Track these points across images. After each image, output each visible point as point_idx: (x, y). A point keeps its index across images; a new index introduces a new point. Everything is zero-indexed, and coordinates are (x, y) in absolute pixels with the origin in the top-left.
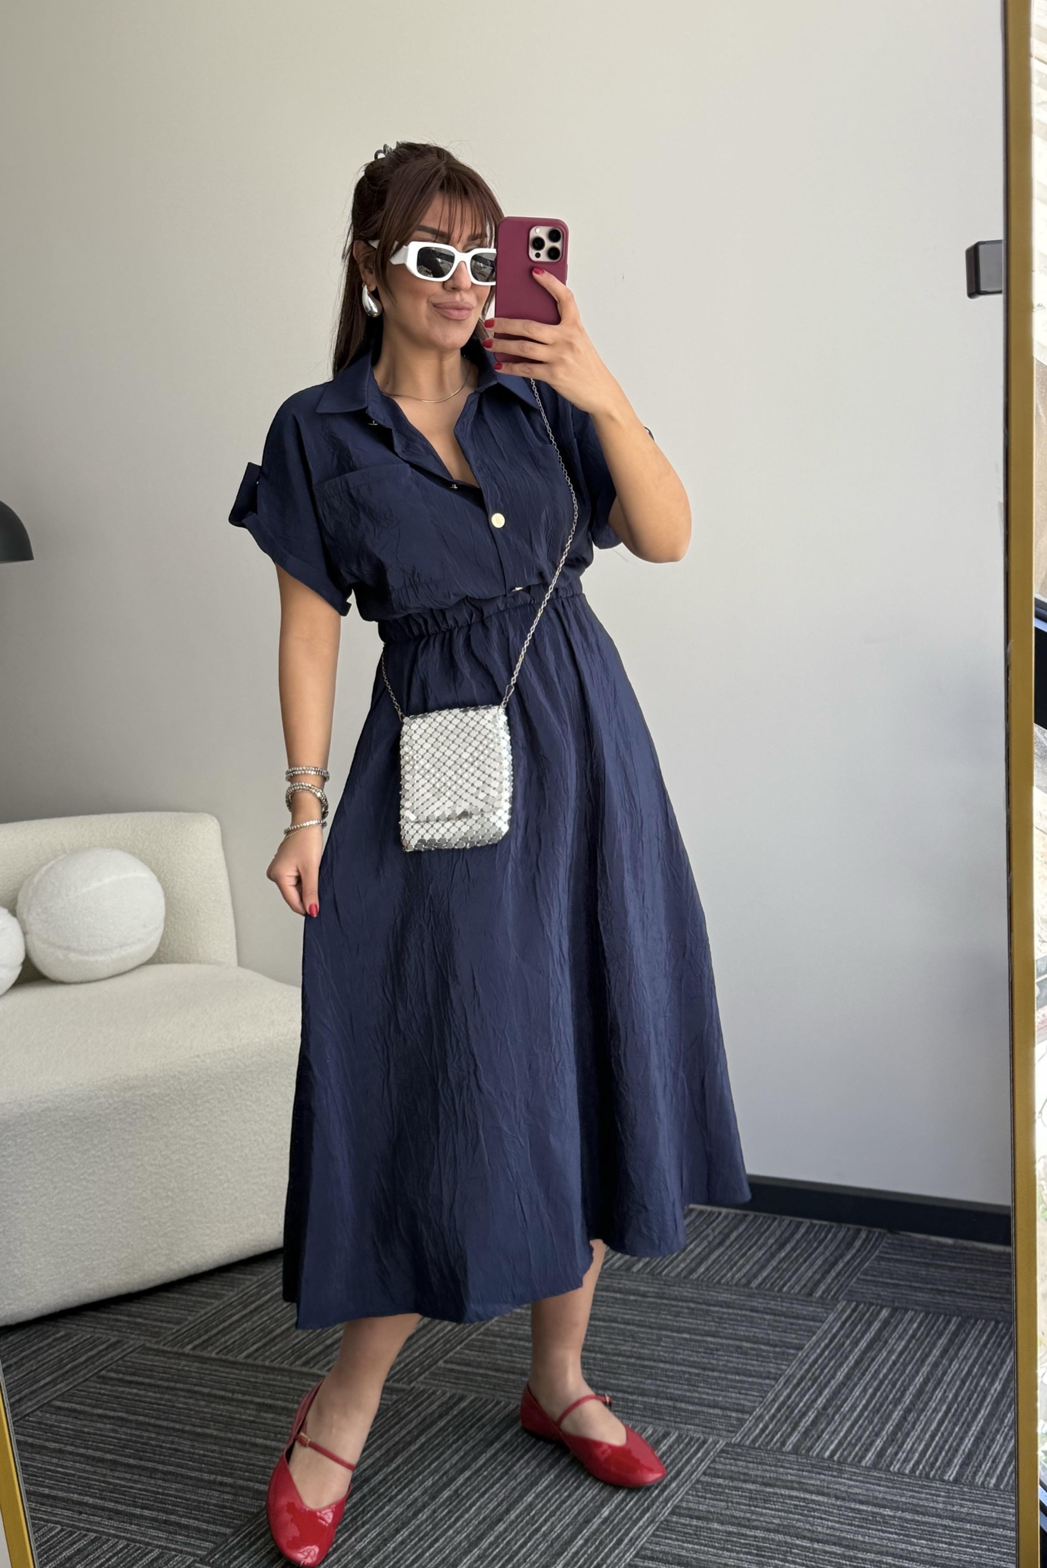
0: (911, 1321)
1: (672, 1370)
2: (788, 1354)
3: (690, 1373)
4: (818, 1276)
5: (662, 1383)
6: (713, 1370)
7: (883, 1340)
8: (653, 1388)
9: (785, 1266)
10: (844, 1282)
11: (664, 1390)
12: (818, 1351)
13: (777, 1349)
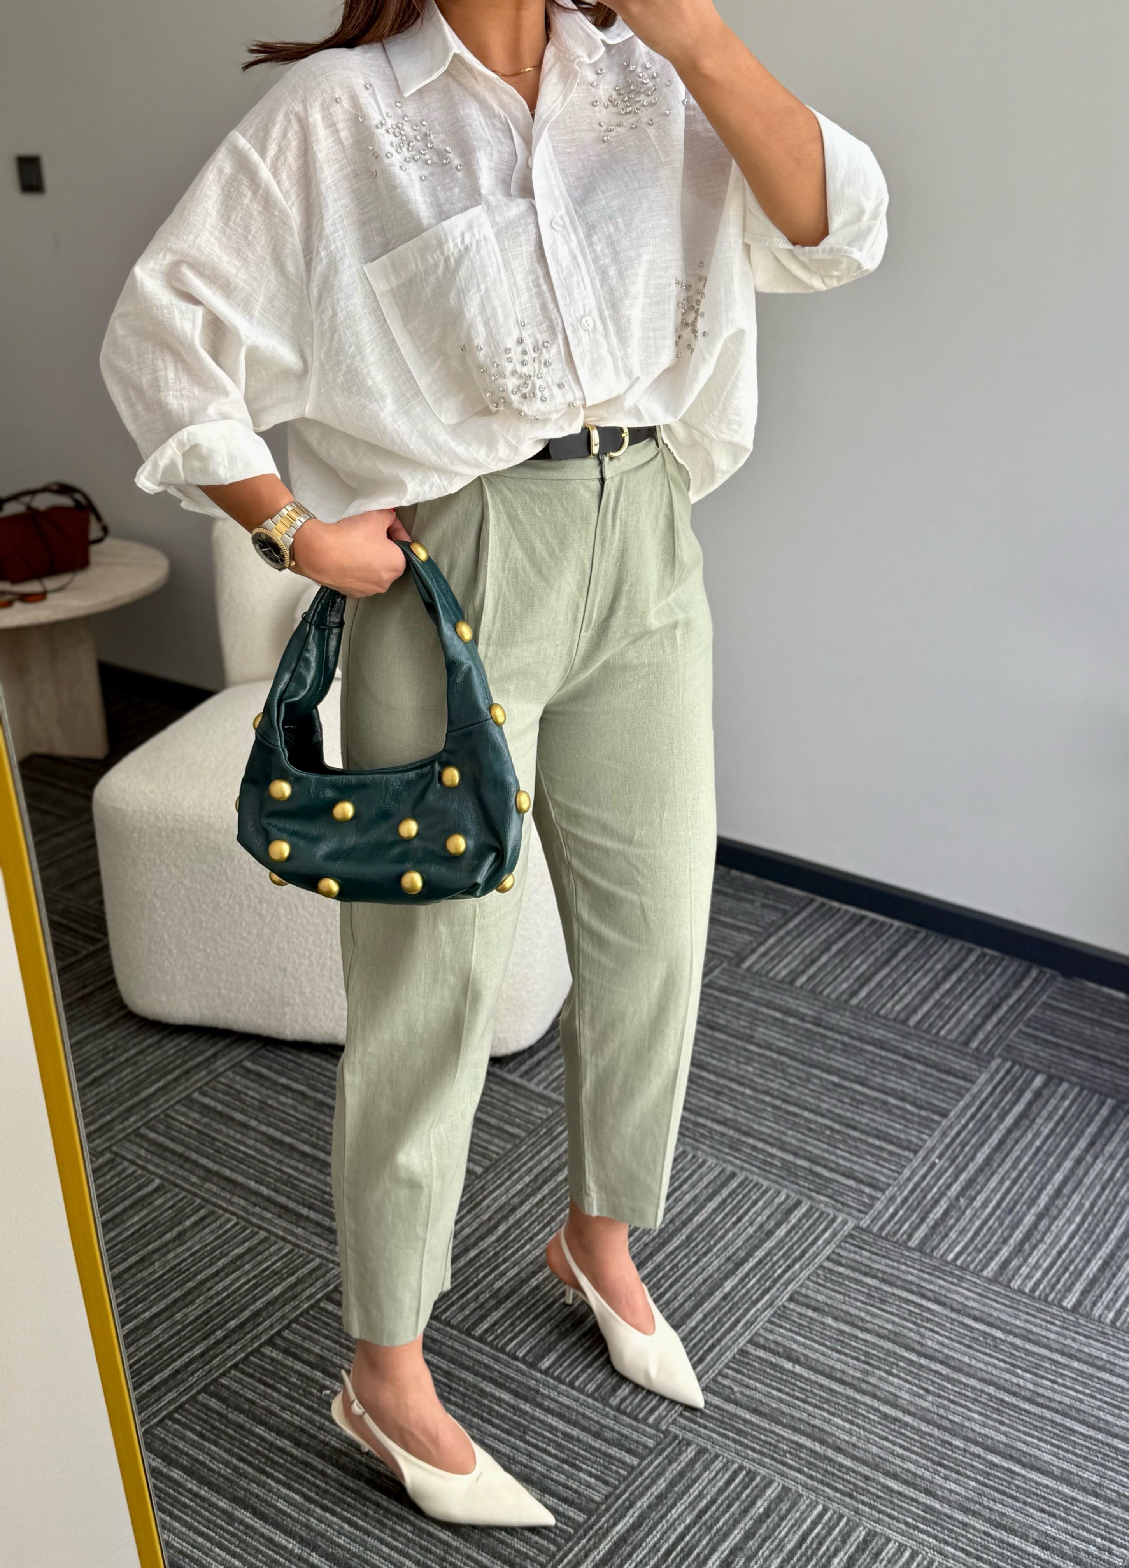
0: (1064, 1097)
1: (816, 1122)
2: (933, 1120)
3: (831, 1129)
5: (803, 1137)
6: (855, 1128)
7: (1031, 1117)
8: (794, 1142)
10: (1005, 1032)
11: (804, 1145)
12: (963, 1122)
13: (923, 1113)
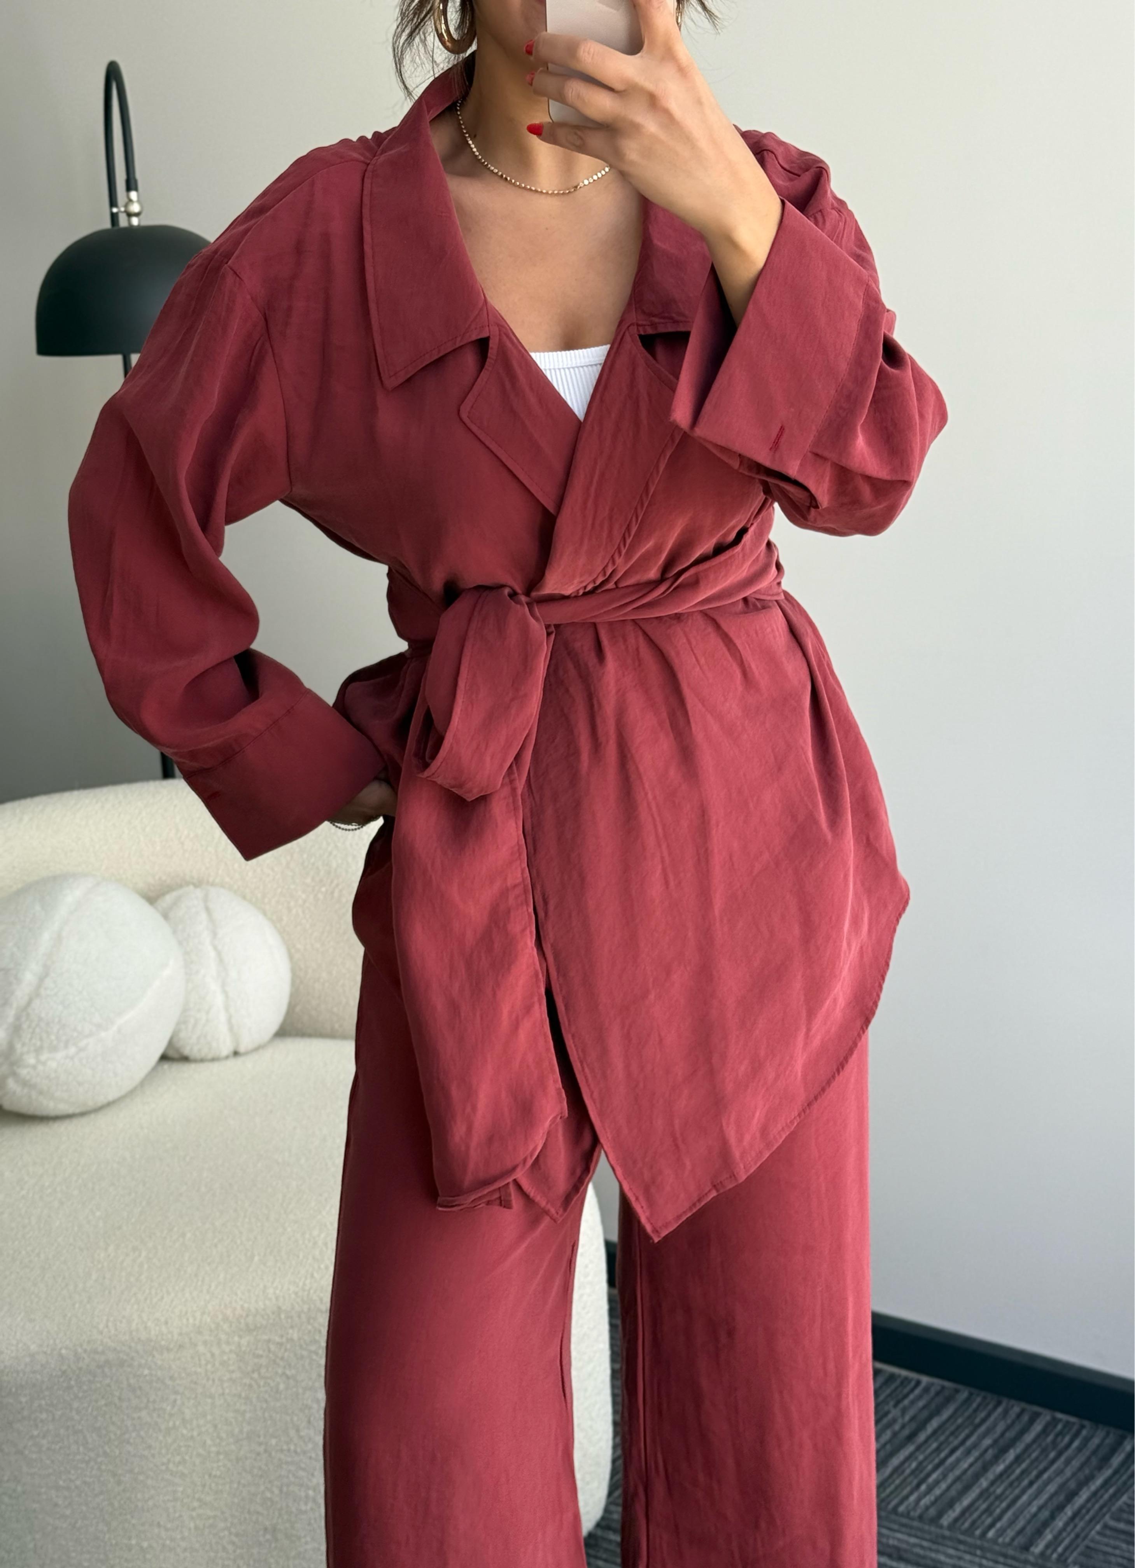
4: (1045, 1514)
9: (999, 1491)
10: (1083, 1529)
